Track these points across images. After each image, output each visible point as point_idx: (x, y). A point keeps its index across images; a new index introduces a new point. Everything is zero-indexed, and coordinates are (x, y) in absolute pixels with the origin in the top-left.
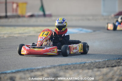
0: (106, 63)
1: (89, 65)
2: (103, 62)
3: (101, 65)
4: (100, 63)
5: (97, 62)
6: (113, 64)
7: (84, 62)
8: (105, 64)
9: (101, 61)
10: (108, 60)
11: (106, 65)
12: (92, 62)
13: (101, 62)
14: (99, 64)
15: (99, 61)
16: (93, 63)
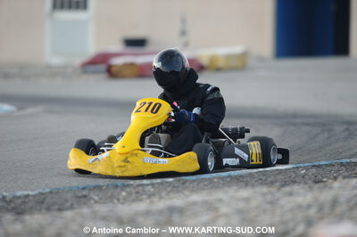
0: (44, 199)
2: (34, 196)
3: (30, 205)
4: (27, 200)
6: (67, 201)
8: (42, 202)
9: (31, 193)
10: (51, 192)
11: (45, 206)
13: (31, 198)
14: (24, 202)
15: (25, 193)
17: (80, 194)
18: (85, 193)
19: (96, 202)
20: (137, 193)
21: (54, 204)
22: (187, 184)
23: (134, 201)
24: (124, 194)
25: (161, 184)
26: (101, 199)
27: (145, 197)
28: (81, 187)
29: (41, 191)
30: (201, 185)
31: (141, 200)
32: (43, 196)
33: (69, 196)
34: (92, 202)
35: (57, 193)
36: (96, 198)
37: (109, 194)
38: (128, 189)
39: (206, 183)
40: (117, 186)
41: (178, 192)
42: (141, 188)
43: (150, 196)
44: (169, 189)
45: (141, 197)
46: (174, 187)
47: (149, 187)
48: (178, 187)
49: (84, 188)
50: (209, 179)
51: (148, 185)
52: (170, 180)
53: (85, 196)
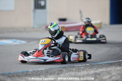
1: (32, 73)
2: (44, 70)
4: (42, 72)
5: (39, 71)
6: (55, 72)
7: (26, 71)
8: (47, 72)
9: (43, 69)
10: (49, 69)
11: (49, 73)
12: (34, 71)
14: (41, 72)
16: (36, 71)
17: (59, 70)
18: (61, 69)
19: (65, 72)
20: (78, 69)
21: (52, 73)
22: (94, 66)
23: (78, 71)
24: (74, 69)
25: (85, 66)
26: (67, 71)
27: (81, 70)
28: (59, 67)
29: (46, 68)
30: (99, 66)
31: (80, 71)
32: (47, 70)
33: (56, 70)
34: (64, 72)
35: (52, 69)
36: (65, 71)
37: (69, 69)
38: (75, 68)
39: (101, 66)
40: (71, 67)
41: (92, 68)
42: (79, 67)
43: (83, 70)
44: (89, 68)
45: (80, 70)
46: (90, 67)
47: (82, 67)
48: (92, 67)
49: (60, 68)
50: (101, 64)
51: (81, 66)
52: (88, 65)
53: (61, 70)
